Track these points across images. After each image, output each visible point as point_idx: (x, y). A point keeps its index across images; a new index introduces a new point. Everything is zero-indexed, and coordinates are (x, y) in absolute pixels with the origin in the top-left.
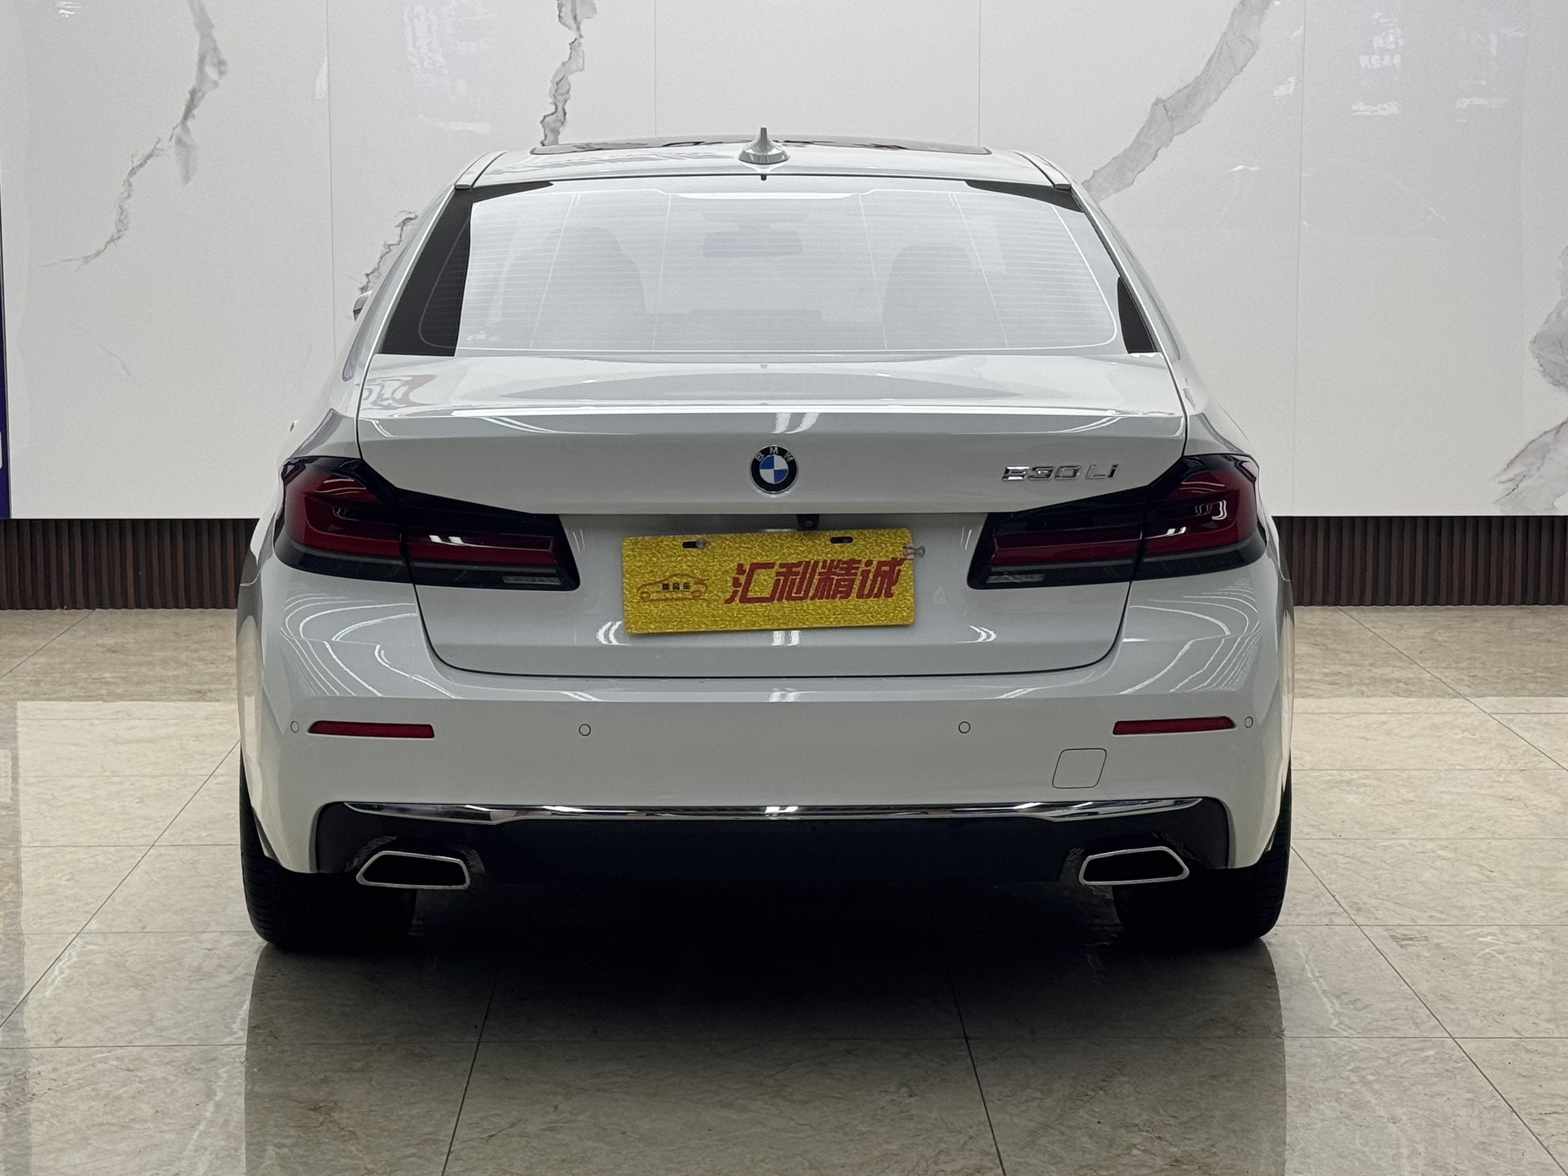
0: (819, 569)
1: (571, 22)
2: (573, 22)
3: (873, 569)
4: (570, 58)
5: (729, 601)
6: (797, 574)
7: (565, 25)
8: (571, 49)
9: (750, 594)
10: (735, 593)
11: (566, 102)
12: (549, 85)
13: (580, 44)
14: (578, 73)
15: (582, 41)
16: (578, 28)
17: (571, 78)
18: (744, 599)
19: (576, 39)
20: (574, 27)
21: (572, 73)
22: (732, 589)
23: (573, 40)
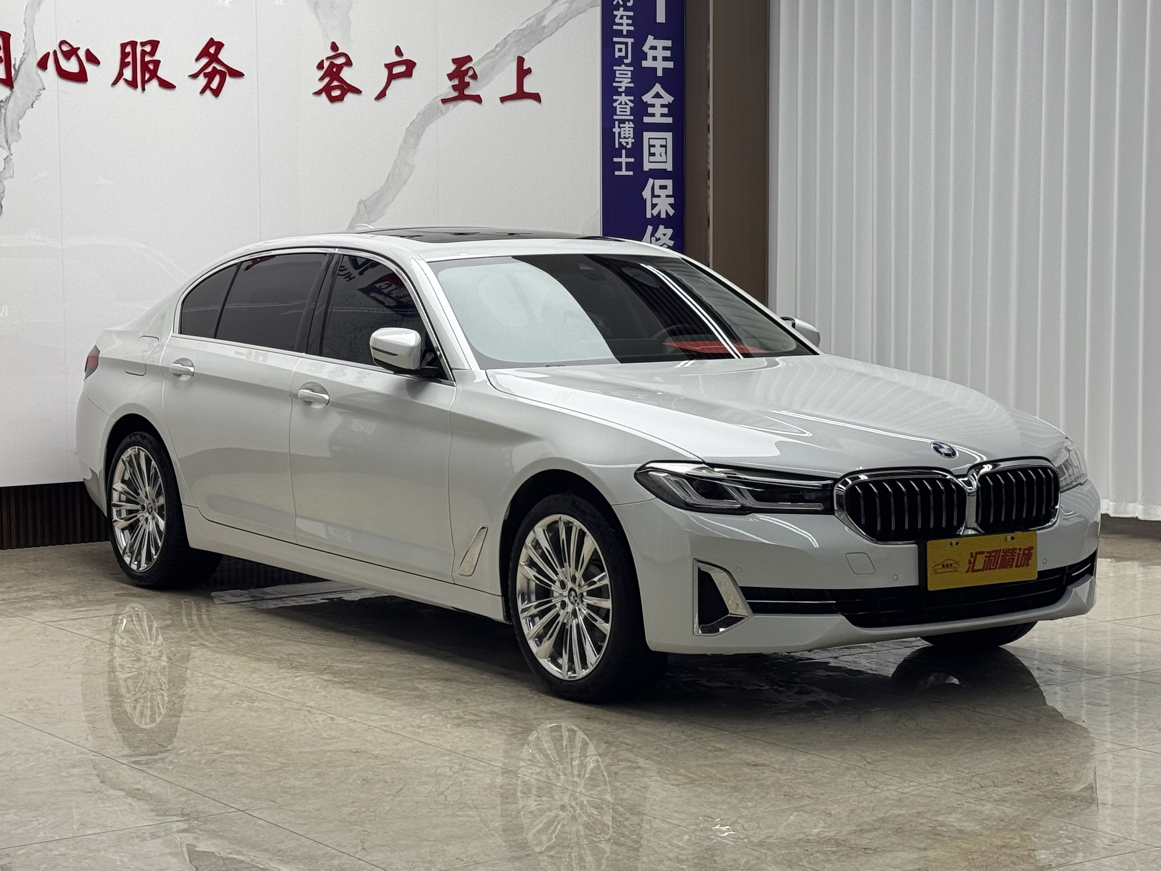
2: (5, 144)
4: (4, 169)
8: (5, 163)
13: (11, 159)
14: (10, 179)
15: (12, 157)
16: (9, 149)
17: (5, 183)
19: (8, 156)
20: (7, 148)
21: (6, 179)
23: (5, 157)
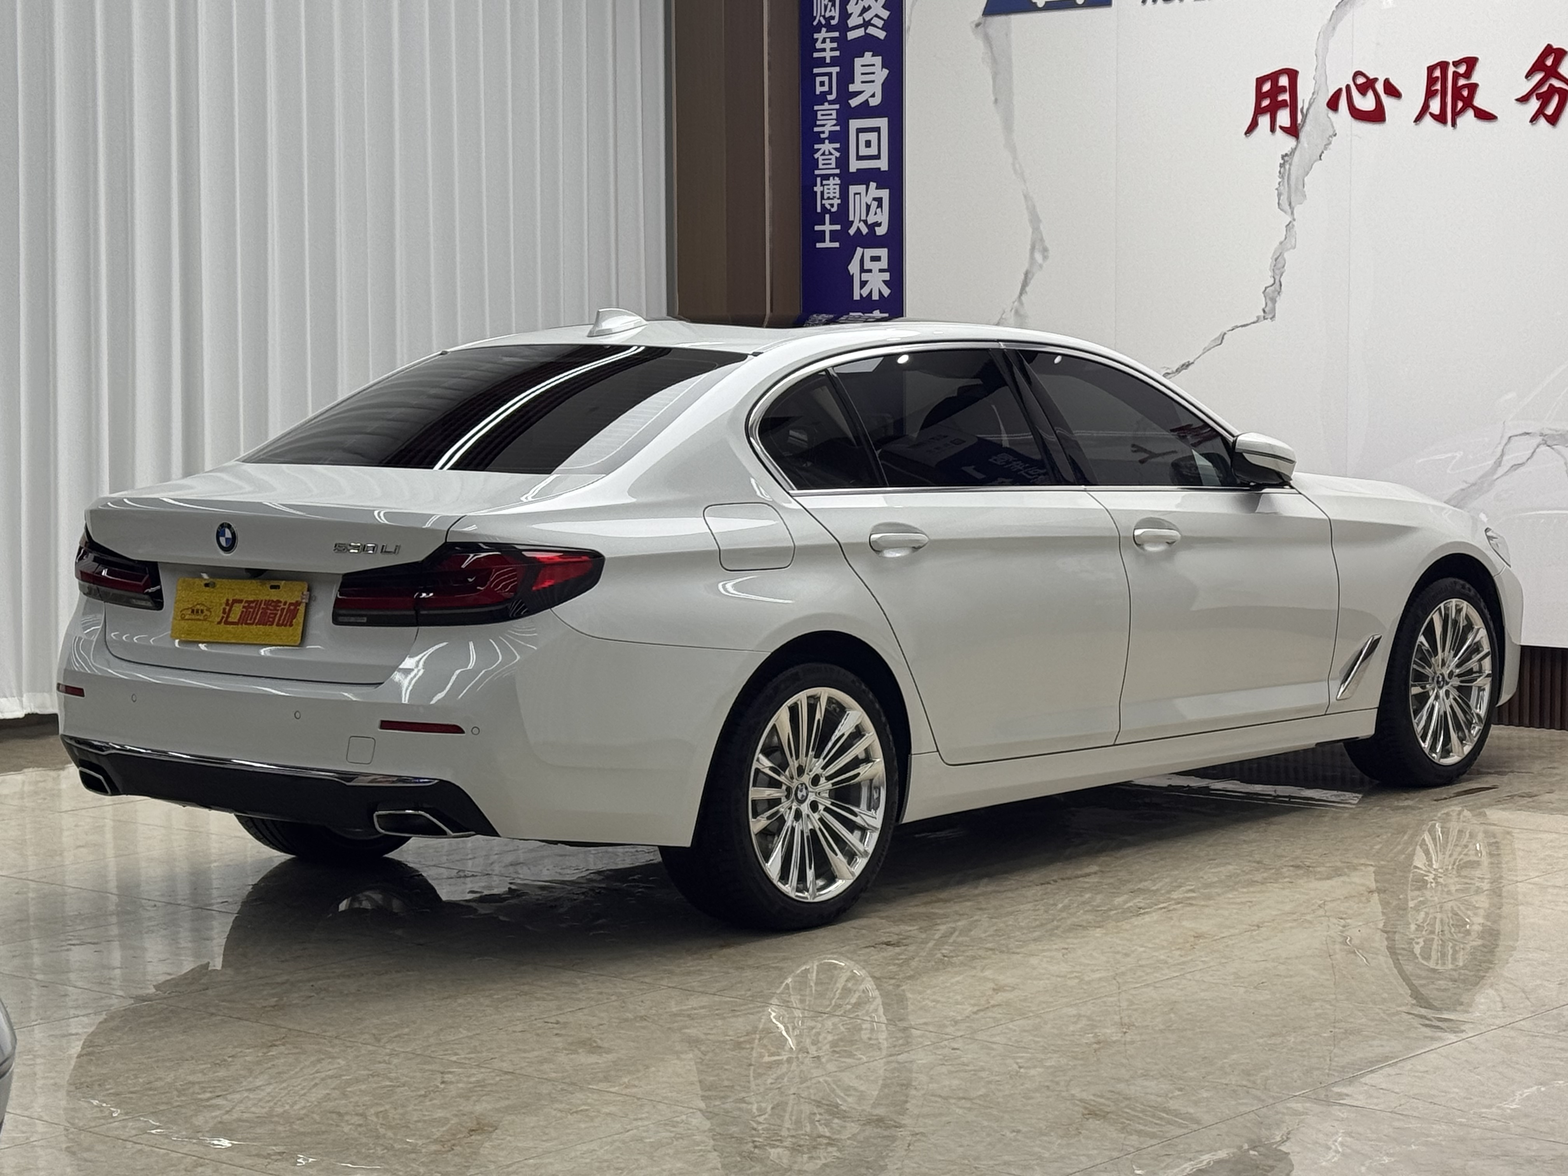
0: (262, 606)
1: (1287, 208)
2: (1288, 207)
3: (286, 607)
4: (1286, 238)
5: (219, 623)
6: (252, 608)
7: (1282, 210)
8: (1286, 230)
9: (230, 620)
10: (223, 617)
11: (1281, 275)
12: (1269, 262)
13: (1294, 226)
14: (1292, 251)
15: (1294, 223)
16: (1292, 213)
17: (1286, 255)
18: (227, 623)
19: (1290, 222)
20: (1289, 211)
21: (1287, 251)
22: (222, 615)
23: (1288, 223)
